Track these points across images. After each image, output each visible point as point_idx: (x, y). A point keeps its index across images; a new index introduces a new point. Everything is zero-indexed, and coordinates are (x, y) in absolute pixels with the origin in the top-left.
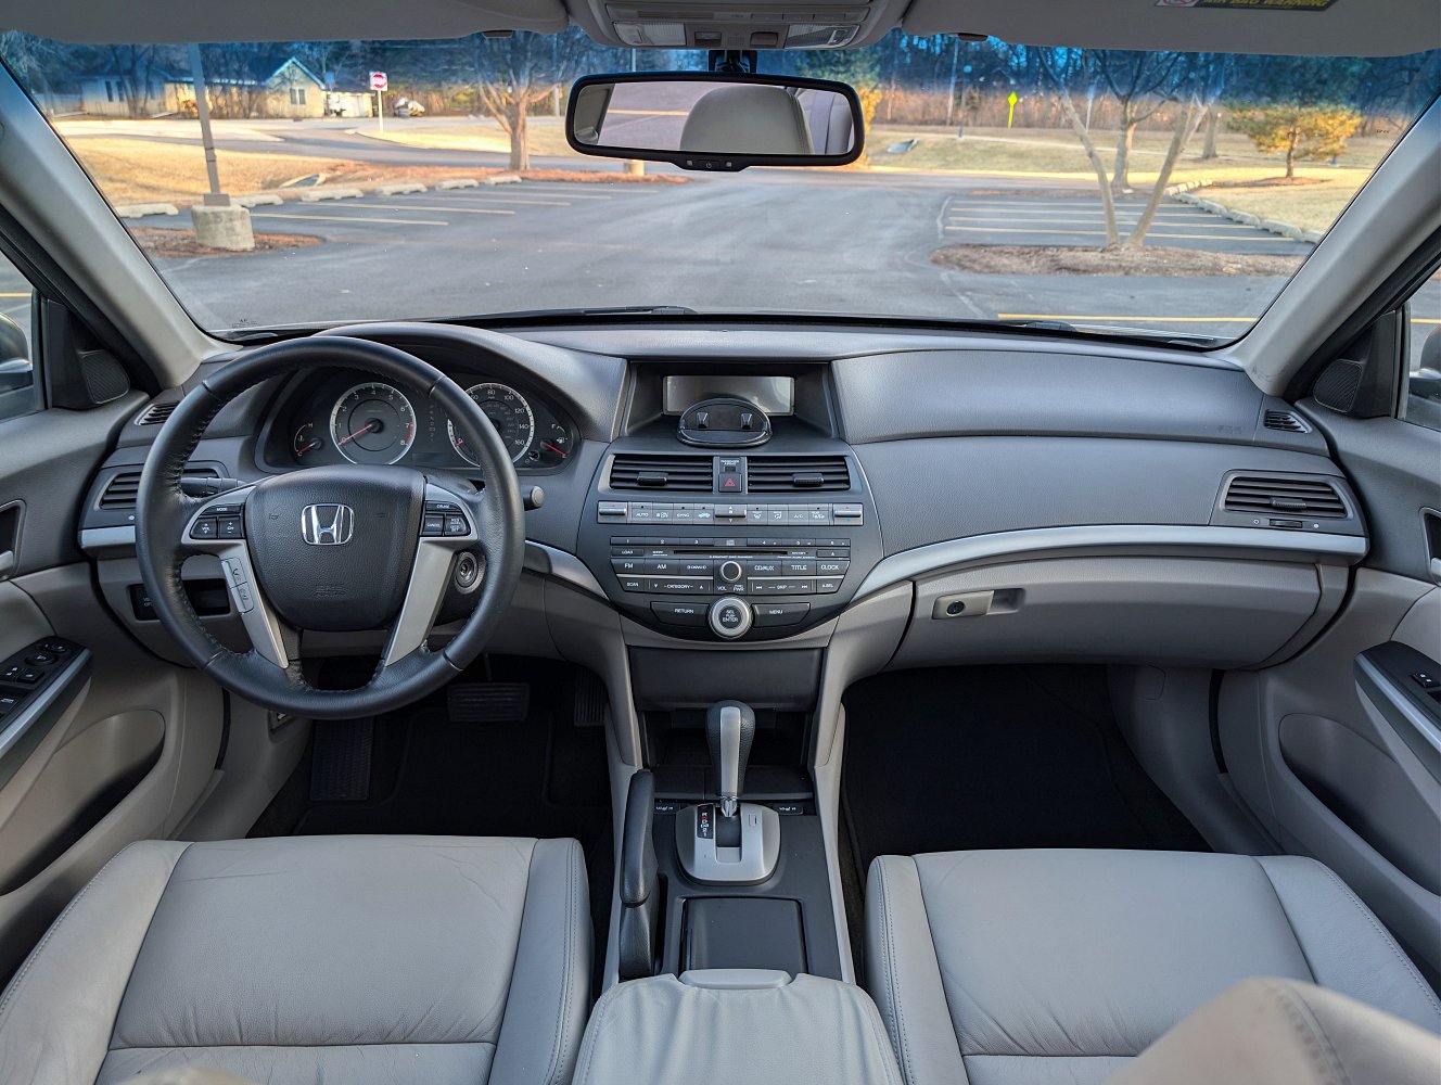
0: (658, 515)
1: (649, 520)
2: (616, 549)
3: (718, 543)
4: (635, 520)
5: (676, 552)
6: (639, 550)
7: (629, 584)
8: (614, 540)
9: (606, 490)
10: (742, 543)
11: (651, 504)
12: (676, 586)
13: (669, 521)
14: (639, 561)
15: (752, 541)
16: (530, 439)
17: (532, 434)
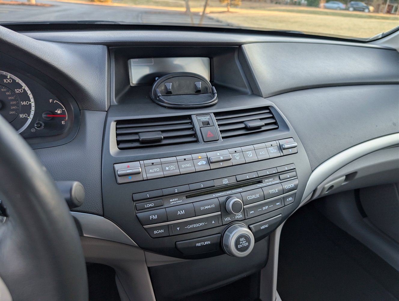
0: (167, 168)
1: (161, 174)
2: (139, 205)
3: (217, 183)
4: (150, 176)
5: (187, 197)
6: (158, 202)
7: (155, 232)
8: (136, 197)
9: (118, 153)
10: (233, 181)
11: (158, 160)
12: (195, 226)
13: (177, 172)
14: (161, 211)
15: (240, 178)
16: (33, 113)
17: (33, 108)
